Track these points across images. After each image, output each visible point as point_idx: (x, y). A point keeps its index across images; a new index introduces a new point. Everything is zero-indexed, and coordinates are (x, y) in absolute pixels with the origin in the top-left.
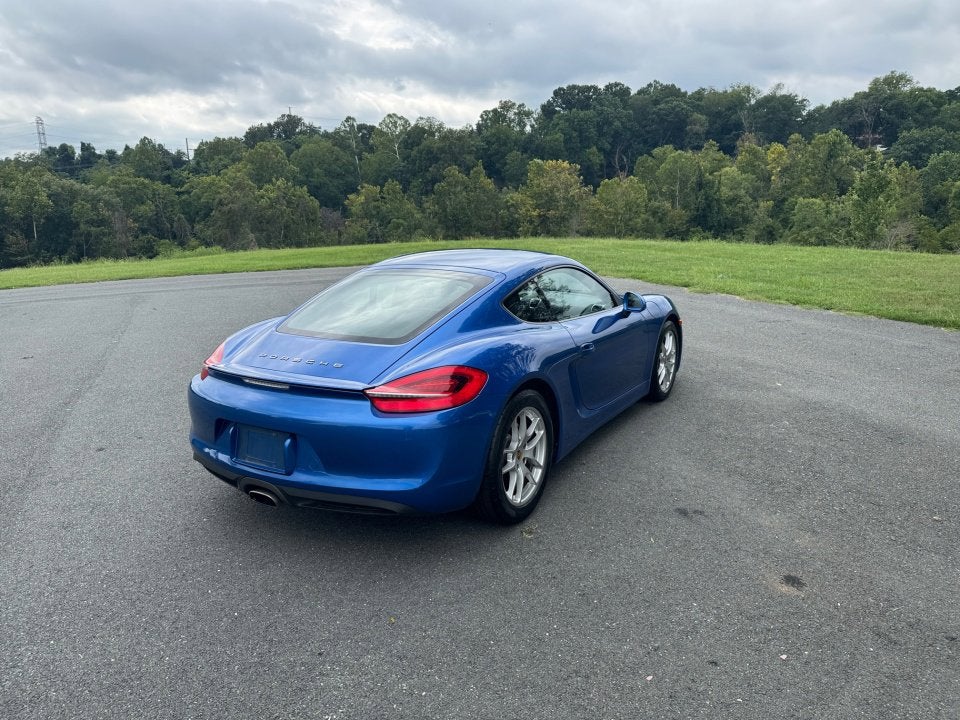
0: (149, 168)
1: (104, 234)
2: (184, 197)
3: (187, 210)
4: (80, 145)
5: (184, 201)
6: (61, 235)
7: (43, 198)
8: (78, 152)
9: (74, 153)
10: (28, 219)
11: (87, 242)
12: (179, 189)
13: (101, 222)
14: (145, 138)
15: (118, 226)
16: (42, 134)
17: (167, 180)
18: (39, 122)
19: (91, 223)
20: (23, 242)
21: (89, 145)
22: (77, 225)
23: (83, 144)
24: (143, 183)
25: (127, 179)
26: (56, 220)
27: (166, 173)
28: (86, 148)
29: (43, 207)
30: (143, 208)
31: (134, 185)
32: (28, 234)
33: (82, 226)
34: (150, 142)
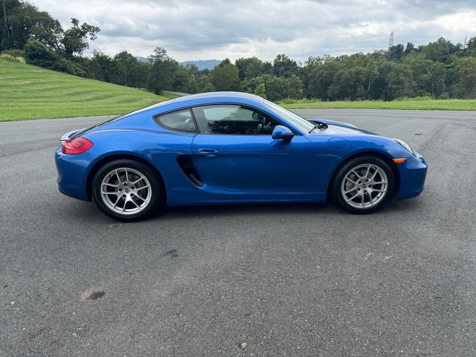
0: (435, 54)
1: (398, 89)
2: (449, 70)
3: (450, 77)
4: (407, 44)
5: (449, 72)
6: (379, 89)
7: (376, 71)
8: (405, 48)
9: (403, 48)
10: (367, 81)
11: (390, 92)
12: (448, 65)
13: (399, 83)
14: (442, 38)
15: (407, 85)
16: (392, 40)
17: (444, 60)
18: (392, 34)
19: (394, 83)
20: (363, 91)
21: (411, 44)
22: (387, 84)
23: (408, 43)
24: (428, 63)
25: (421, 60)
26: (379, 81)
27: (444, 56)
28: (410, 46)
29: (374, 75)
30: (425, 76)
31: (424, 64)
32: (366, 87)
33: (389, 85)
34: (444, 40)
